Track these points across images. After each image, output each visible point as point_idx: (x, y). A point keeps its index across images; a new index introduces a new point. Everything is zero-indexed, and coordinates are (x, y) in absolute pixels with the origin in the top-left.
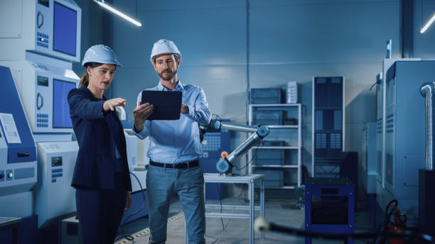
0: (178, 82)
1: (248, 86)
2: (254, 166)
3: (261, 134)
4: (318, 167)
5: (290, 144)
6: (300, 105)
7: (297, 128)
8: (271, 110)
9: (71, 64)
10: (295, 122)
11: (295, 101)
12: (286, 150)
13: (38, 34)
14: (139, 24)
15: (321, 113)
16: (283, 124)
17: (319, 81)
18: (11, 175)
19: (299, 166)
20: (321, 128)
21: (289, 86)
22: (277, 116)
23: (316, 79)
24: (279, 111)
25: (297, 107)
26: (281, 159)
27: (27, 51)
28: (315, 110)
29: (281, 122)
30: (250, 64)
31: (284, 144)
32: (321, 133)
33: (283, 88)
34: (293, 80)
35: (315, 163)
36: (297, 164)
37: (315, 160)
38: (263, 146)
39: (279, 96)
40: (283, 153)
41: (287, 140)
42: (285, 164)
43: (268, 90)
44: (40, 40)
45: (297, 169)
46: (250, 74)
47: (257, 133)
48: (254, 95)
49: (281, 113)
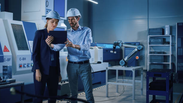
0: (79, 27)
1: (148, 27)
2: (150, 63)
3: (139, 49)
4: (178, 64)
5: (167, 53)
6: (171, 36)
7: (169, 46)
8: (158, 38)
9: (63, 21)
10: (169, 43)
11: (168, 34)
12: (164, 56)
13: (47, 9)
14: (97, 3)
15: (180, 39)
16: (163, 44)
17: (179, 25)
18: (25, 66)
19: (170, 63)
20: (180, 46)
21: (166, 27)
22: (160, 40)
23: (178, 24)
24: (161, 38)
25: (170, 36)
26: (162, 60)
27: (42, 16)
28: (177, 38)
29: (162, 44)
30: (149, 17)
31: (164, 53)
32: (180, 48)
33: (163, 28)
34: (167, 25)
35: (177, 62)
36: (169, 62)
37: (177, 60)
38: (154, 54)
39: (161, 32)
40: (163, 57)
41: (165, 51)
42: (164, 62)
43: (156, 29)
44: (48, 12)
45: (169, 64)
46: (149, 22)
47: (137, 48)
48: (150, 31)
49: (162, 39)
